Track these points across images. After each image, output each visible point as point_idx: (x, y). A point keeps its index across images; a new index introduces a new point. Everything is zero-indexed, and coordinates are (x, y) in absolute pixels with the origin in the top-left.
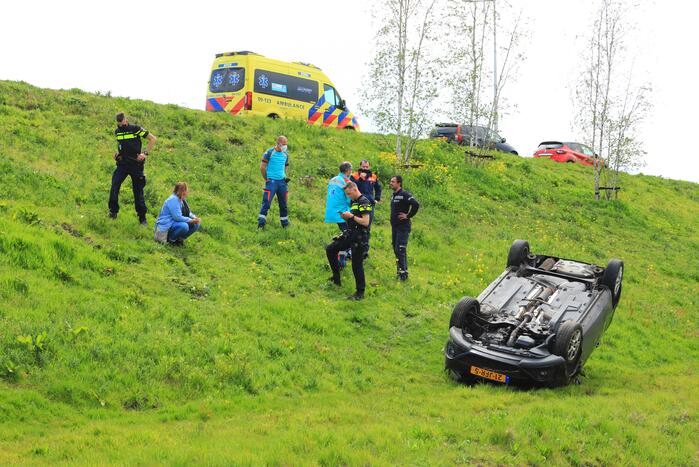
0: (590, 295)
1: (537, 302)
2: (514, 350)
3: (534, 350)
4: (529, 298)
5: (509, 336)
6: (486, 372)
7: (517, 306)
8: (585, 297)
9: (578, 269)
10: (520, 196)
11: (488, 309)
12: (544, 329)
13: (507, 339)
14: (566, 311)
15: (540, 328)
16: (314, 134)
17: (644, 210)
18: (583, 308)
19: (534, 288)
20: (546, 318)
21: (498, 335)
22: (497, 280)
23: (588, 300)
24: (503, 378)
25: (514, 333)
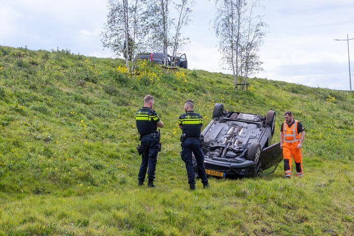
0: (260, 130)
1: (233, 135)
2: (226, 159)
3: (238, 158)
4: (228, 133)
5: (222, 152)
6: (213, 172)
7: (223, 137)
8: (258, 132)
9: (251, 117)
10: (196, 90)
11: (208, 140)
12: (240, 148)
13: (221, 154)
14: (249, 138)
15: (238, 147)
16: (75, 59)
17: (263, 96)
18: (258, 137)
19: (230, 128)
20: (240, 143)
21: (216, 153)
22: (209, 125)
23: (259, 132)
24: (222, 174)
25: (224, 151)
